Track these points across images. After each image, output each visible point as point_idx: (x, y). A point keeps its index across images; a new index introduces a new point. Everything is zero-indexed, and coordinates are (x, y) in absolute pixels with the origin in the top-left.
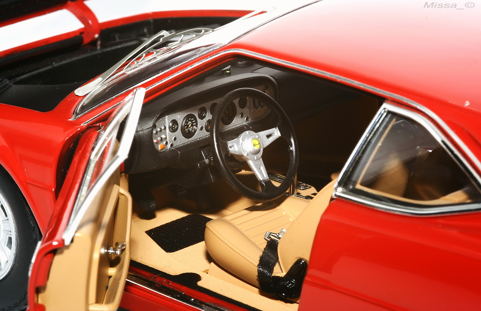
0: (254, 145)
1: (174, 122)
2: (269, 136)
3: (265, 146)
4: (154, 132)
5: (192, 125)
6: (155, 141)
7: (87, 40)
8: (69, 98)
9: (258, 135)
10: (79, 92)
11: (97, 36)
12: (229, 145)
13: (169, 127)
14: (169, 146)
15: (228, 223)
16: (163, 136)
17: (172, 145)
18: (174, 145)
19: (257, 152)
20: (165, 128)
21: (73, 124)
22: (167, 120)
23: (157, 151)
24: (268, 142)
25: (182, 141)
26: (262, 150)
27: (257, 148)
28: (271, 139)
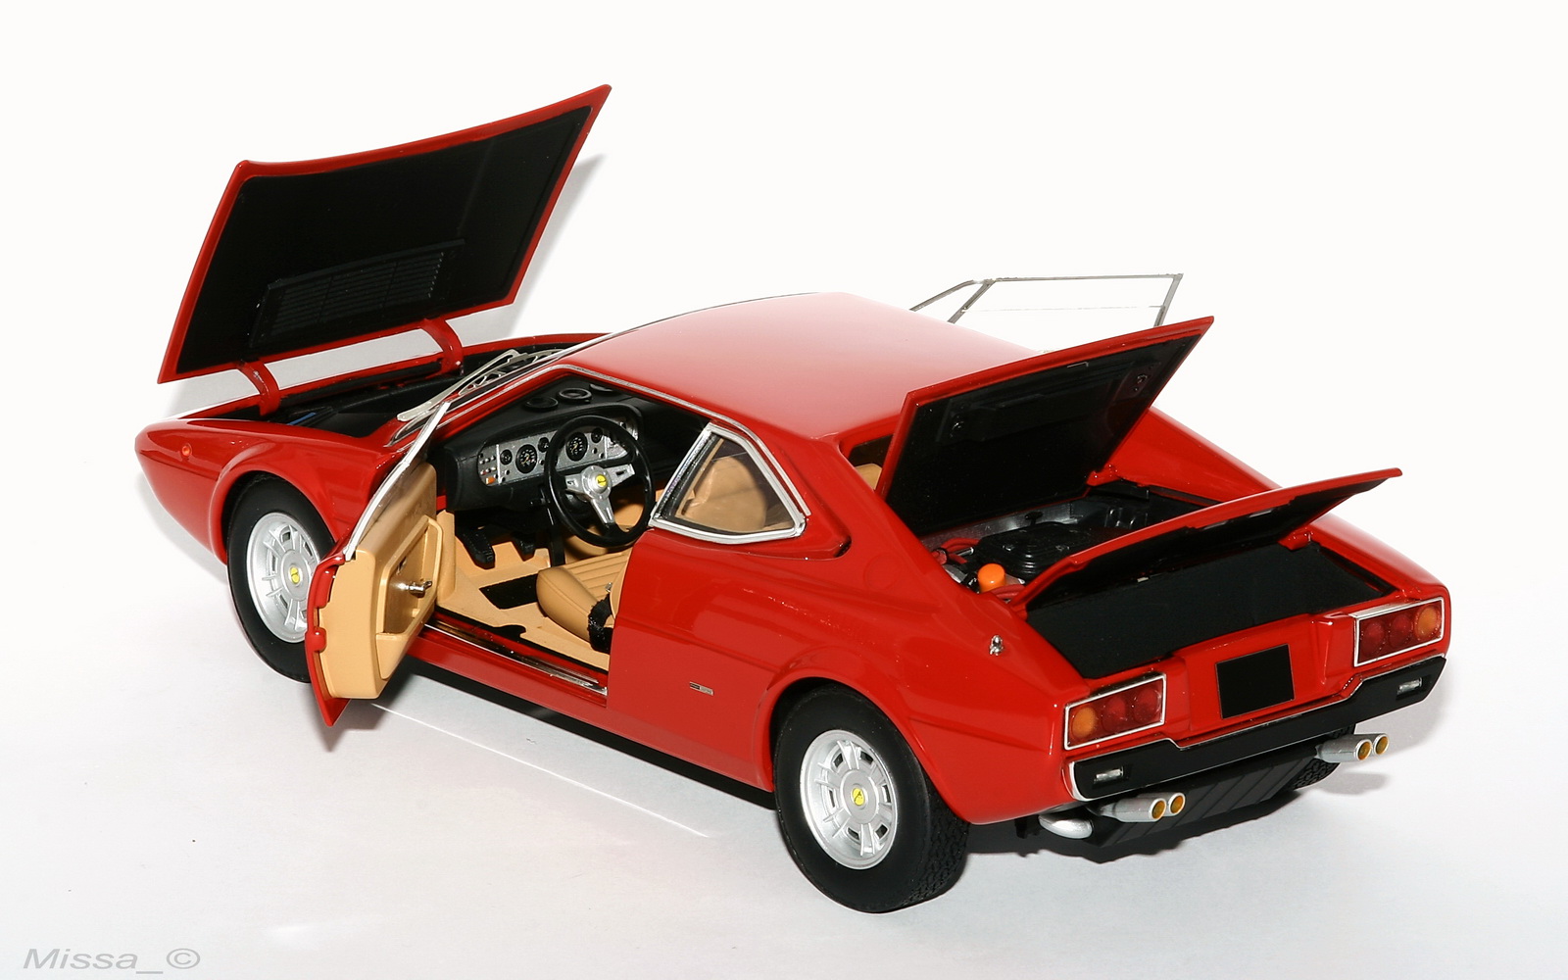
0: (599, 482)
1: (507, 453)
2: (619, 474)
3: (614, 485)
4: (481, 462)
5: (530, 458)
6: (482, 473)
7: (445, 368)
8: (390, 424)
9: (607, 473)
10: (402, 417)
11: (458, 363)
12: (567, 480)
13: (501, 458)
14: (500, 480)
15: (566, 572)
16: (493, 469)
17: (504, 480)
18: (507, 480)
19: (603, 491)
20: (495, 458)
21: (389, 450)
22: (498, 450)
23: (484, 484)
24: (617, 481)
25: (517, 475)
26: (609, 488)
27: (603, 485)
28: (623, 478)
